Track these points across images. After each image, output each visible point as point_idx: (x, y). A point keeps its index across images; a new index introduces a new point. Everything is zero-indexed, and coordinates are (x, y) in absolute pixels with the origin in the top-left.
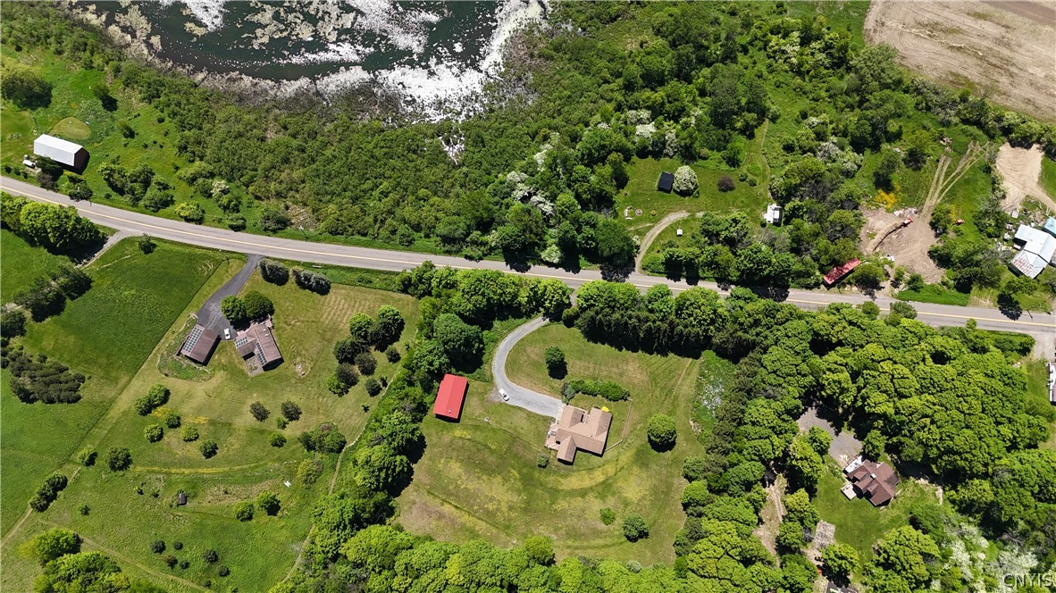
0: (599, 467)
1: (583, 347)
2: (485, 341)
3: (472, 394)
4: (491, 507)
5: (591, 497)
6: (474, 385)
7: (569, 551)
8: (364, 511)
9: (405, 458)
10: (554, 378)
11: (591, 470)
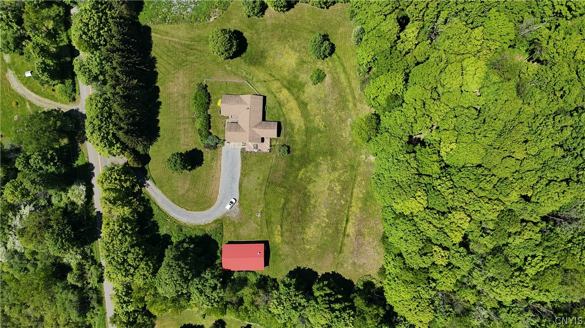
0: (275, 97)
1: (166, 140)
2: (181, 238)
3: (237, 237)
4: (338, 188)
5: (304, 97)
6: (228, 236)
7: (358, 104)
8: (378, 315)
9: (315, 287)
10: (203, 160)
11: (280, 104)
